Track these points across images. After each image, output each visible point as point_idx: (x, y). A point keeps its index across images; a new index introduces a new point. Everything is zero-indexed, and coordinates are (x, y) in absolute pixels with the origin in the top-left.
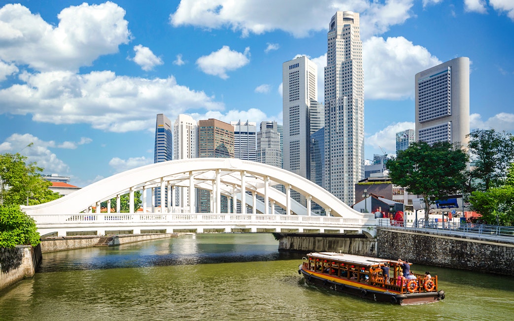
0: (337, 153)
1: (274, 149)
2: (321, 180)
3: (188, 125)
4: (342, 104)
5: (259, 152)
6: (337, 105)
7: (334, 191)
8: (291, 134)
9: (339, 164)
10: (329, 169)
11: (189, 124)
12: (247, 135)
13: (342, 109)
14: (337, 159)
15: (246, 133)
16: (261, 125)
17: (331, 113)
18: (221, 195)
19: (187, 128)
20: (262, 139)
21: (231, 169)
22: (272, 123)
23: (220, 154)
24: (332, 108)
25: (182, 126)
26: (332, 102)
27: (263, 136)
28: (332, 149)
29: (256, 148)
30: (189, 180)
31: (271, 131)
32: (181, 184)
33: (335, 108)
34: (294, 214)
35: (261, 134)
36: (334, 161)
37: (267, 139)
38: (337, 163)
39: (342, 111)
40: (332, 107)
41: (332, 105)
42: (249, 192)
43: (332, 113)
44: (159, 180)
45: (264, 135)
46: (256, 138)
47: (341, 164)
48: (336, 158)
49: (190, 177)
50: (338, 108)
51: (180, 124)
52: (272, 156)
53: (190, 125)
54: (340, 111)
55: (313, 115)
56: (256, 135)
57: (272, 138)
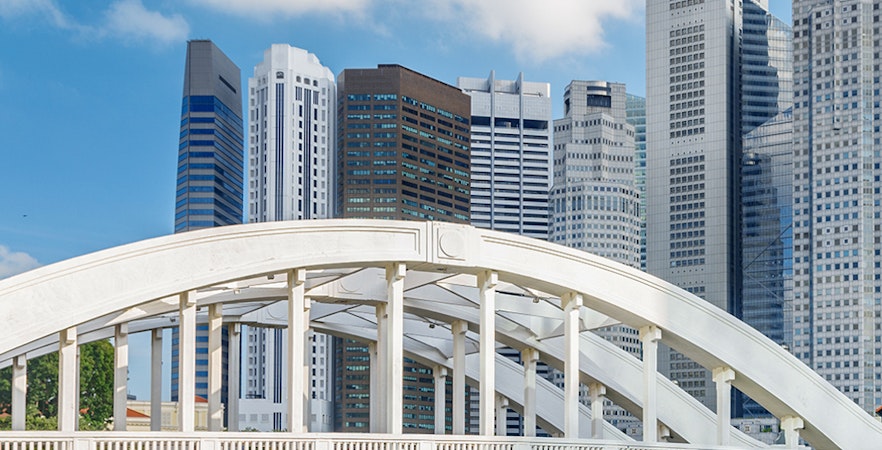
0: (837, 206)
1: (612, 185)
2: (780, 306)
3: (302, 85)
4: (854, 26)
5: (560, 196)
6: (837, 28)
7: (824, 359)
8: (675, 130)
9: (843, 247)
10: (807, 265)
11: (307, 81)
12: (515, 131)
13: (854, 44)
14: (837, 230)
15: (515, 123)
16: (568, 93)
17: (816, 57)
18: (406, 360)
19: (298, 98)
20: (571, 148)
21: (444, 262)
22: (608, 89)
23: (418, 200)
24: (819, 39)
25: (280, 88)
26: (819, 15)
27: (574, 137)
28: (819, 202)
29: (551, 181)
30: (286, 301)
31: (605, 116)
32: (260, 316)
33: (827, 37)
34: (673, 437)
35: (569, 127)
36: (825, 235)
37: (589, 149)
38: (837, 242)
39: (854, 50)
40: (819, 32)
41: (819, 27)
42: (512, 350)
43: (819, 57)
44: (176, 300)
45: (579, 133)
46: (550, 142)
47: (850, 246)
48: (833, 223)
49: (289, 289)
50: (838, 40)
51: (273, 81)
52: (606, 213)
53: (311, 87)
54: (846, 52)
55: (751, 63)
56: (549, 132)
57: (607, 142)
